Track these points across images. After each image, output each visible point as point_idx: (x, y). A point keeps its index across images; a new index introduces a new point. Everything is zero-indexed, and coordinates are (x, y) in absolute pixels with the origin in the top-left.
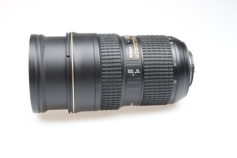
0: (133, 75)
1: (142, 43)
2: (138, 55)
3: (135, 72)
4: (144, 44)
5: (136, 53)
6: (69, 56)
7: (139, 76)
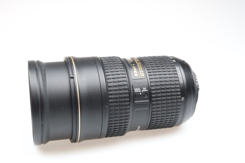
0: (140, 94)
1: (146, 64)
2: (143, 74)
3: (142, 91)
4: (148, 65)
5: (140, 72)
6: (73, 78)
7: (146, 95)
